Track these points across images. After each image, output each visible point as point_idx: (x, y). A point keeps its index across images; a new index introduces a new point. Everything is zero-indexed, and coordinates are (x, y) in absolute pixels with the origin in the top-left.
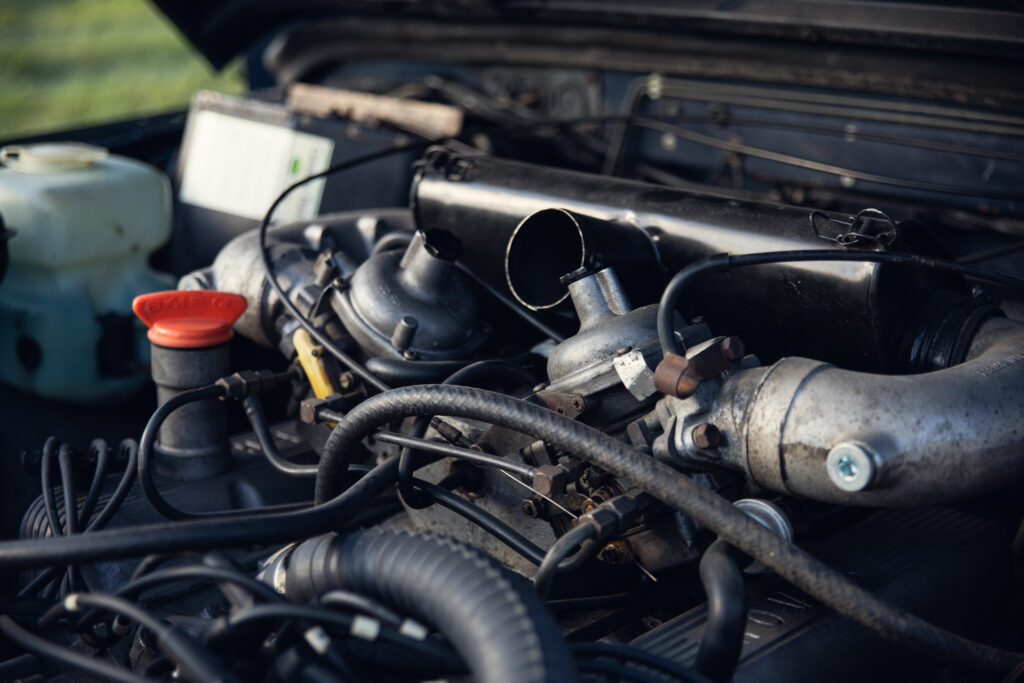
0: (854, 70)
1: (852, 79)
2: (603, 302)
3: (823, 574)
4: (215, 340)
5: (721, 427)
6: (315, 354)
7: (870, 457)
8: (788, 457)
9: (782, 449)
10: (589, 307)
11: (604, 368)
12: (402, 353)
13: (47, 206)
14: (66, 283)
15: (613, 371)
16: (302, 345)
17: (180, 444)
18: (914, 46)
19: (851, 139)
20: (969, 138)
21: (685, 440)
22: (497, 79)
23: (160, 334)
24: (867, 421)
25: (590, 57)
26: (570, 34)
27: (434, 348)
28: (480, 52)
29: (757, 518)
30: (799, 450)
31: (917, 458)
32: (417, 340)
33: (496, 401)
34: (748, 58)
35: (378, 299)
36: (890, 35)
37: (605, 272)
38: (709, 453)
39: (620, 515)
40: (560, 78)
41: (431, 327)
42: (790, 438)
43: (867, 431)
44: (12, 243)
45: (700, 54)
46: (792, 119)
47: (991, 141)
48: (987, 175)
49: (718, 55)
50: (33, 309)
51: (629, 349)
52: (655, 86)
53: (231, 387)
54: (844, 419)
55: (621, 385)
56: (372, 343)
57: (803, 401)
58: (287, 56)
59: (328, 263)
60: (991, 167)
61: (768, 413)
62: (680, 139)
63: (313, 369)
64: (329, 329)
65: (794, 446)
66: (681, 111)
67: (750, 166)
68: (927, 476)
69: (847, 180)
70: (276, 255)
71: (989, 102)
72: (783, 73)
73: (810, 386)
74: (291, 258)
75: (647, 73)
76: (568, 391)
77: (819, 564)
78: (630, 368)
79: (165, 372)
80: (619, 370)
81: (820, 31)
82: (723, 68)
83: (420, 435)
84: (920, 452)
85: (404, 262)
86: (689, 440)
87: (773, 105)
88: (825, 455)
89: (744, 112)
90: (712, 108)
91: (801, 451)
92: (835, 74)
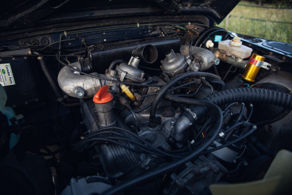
6: (128, 88)
9: (208, 64)
11: (186, 63)
12: (143, 79)
16: (125, 88)
18: (124, 15)
20: (122, 29)
26: (48, 27)
46: (93, 33)
47: (126, 29)
48: (126, 34)
55: (188, 65)
63: (128, 91)
75: (63, 32)
76: (181, 70)
85: (129, 64)
87: (91, 31)
88: (212, 62)
89: (84, 34)
90: (77, 35)
91: (210, 63)
92: (104, 23)
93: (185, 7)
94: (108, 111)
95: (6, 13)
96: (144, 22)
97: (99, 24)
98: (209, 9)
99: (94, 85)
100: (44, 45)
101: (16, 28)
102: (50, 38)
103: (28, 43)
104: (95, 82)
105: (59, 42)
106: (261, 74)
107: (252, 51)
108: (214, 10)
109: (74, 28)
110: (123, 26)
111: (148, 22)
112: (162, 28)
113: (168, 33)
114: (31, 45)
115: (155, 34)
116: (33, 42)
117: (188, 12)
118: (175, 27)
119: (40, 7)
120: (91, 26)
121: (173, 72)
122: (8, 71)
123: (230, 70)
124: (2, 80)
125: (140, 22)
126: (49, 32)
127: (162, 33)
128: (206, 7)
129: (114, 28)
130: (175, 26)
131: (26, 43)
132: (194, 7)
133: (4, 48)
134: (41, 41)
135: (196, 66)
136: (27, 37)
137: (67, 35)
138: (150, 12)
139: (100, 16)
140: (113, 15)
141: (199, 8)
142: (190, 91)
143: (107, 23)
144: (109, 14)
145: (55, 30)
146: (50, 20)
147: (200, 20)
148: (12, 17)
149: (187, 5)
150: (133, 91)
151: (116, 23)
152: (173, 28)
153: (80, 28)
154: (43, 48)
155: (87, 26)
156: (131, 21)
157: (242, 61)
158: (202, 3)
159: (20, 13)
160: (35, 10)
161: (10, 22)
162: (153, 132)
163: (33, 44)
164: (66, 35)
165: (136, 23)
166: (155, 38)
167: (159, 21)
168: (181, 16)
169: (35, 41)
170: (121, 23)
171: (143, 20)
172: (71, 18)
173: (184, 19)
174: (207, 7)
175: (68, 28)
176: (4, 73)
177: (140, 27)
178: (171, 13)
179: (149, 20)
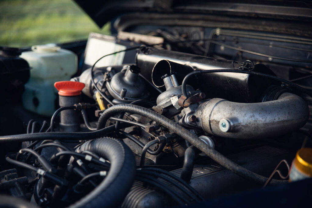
0: (270, 26)
1: (269, 29)
2: (171, 84)
3: (217, 154)
4: (76, 94)
5: (197, 116)
6: (101, 98)
7: (229, 123)
8: (211, 123)
9: (210, 122)
10: (168, 85)
11: (168, 100)
12: (122, 98)
13: (42, 62)
14: (47, 83)
15: (170, 101)
16: (98, 96)
17: (66, 123)
18: (282, 18)
19: (271, 46)
20: (303, 46)
21: (187, 120)
22: (176, 30)
23: (61, 92)
24: (231, 114)
25: (200, 23)
27: (132, 98)
28: (171, 22)
29: (203, 140)
30: (214, 122)
31: (244, 124)
32: (127, 95)
33: (138, 108)
34: (242, 23)
35: (117, 84)
36: (275, 15)
37: (172, 75)
38: (193, 123)
39: (166, 138)
40: (193, 29)
41: (131, 92)
42: (212, 118)
43: (231, 116)
44: (31, 71)
45: (229, 22)
47: (309, 47)
49: (233, 22)
50: (37, 90)
51: (175, 95)
52: (218, 32)
53: (78, 106)
54: (225, 113)
56: (115, 96)
57: (216, 109)
58: (121, 24)
59: (107, 75)
60: (309, 55)
61: (207, 112)
62: (225, 48)
63: (100, 103)
64: (106, 93)
65: (213, 120)
66: (226, 39)
67: (244, 55)
68: (248, 129)
69: (270, 59)
70: (95, 73)
71: (306, 35)
72: (251, 27)
73: (218, 105)
74: (99, 74)
75: (216, 28)
76: (160, 107)
77: (216, 152)
78: (174, 101)
79: (62, 103)
80: (172, 101)
81: (257, 14)
82: (235, 26)
83: (122, 118)
84: (245, 123)
85: (126, 74)
86: (188, 120)
92: (265, 28)
97: (256, 27)
137: (221, 35)
139: (244, 13)
140: (262, 15)
143: (268, 27)
151: (284, 31)
166: (218, 60)
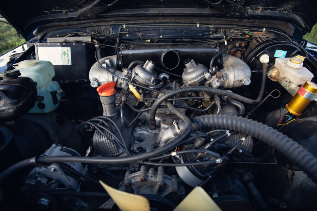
1: (164, 21)
2: (193, 65)
6: (135, 88)
9: (234, 82)
10: (191, 67)
11: (202, 77)
12: (153, 83)
16: (131, 87)
17: (112, 114)
18: (179, 15)
19: (161, 30)
20: (181, 28)
21: (218, 84)
23: (105, 94)
24: (245, 74)
25: (112, 23)
26: (109, 19)
36: (176, 13)
37: (192, 60)
40: (103, 28)
45: (136, 20)
46: (151, 29)
47: (184, 28)
48: (184, 33)
51: (206, 73)
54: (242, 75)
55: (206, 79)
56: (148, 83)
57: (236, 74)
58: (38, 32)
60: (184, 32)
66: (129, 31)
69: (161, 37)
71: (186, 22)
73: (235, 71)
75: (123, 24)
76: (196, 82)
78: (207, 76)
79: (108, 101)
80: (205, 76)
82: (140, 22)
85: (144, 67)
87: (148, 26)
88: (241, 81)
89: (141, 28)
90: (135, 28)
91: (237, 82)
92: (161, 21)
93: (255, 11)
94: (107, 103)
95: (76, 7)
96: (204, 23)
97: (155, 21)
98: (291, 15)
99: (107, 79)
100: (106, 34)
101: (82, 19)
102: (111, 28)
103: (93, 31)
104: (109, 77)
105: (118, 34)
106: (313, 108)
107: (313, 77)
108: (299, 16)
109: (132, 23)
110: (181, 24)
111: (209, 23)
112: (227, 31)
113: (232, 38)
114: (94, 33)
115: (218, 37)
116: (97, 31)
117: (259, 17)
118: (242, 32)
119: (96, 4)
120: (147, 22)
121: (187, 83)
122: (68, 53)
123: (271, 94)
124: (62, 60)
125: (199, 23)
126: (109, 24)
127: (224, 36)
128: (286, 12)
129: (171, 25)
130: (242, 30)
131: (92, 31)
132: (269, 10)
133: (75, 33)
134: (103, 31)
135: (217, 81)
136: (93, 26)
137: (126, 28)
138: (208, 14)
139: (154, 13)
140: (167, 14)
141: (276, 13)
142: (201, 106)
143: (163, 21)
144: (163, 12)
145: (115, 23)
146: (108, 14)
147: (279, 27)
148: (80, 10)
149: (257, 9)
150: (141, 92)
151: (173, 21)
152: (239, 33)
153: (137, 23)
154: (104, 37)
155: (144, 22)
156: (189, 21)
157: (296, 87)
158: (280, 7)
159: (84, 8)
160: (93, 7)
161: (78, 14)
162: (150, 134)
163: (97, 32)
164: (124, 28)
165: (197, 24)
166: (190, 44)
167: (222, 23)
168: (251, 20)
169: (99, 30)
170: (179, 22)
171: (204, 21)
172: (126, 13)
173: (255, 24)
174: (288, 12)
175: (127, 22)
176: (65, 55)
177: (199, 27)
178: (236, 16)
179: (210, 21)
